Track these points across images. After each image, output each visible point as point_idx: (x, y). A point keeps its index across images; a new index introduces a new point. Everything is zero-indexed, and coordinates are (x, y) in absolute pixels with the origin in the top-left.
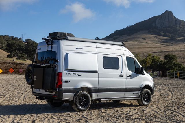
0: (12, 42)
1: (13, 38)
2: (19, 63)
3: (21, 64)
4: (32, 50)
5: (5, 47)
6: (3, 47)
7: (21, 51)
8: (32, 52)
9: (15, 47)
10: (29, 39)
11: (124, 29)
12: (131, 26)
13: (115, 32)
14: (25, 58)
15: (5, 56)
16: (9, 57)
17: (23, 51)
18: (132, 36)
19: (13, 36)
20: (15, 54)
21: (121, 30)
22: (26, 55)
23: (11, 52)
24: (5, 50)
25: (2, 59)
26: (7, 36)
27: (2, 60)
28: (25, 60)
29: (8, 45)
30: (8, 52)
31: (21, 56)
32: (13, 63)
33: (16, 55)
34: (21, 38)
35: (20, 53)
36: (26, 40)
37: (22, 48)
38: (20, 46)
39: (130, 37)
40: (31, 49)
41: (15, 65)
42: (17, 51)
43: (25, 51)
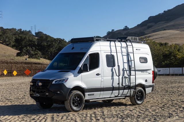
0: (21, 37)
1: (21, 32)
2: (34, 63)
3: (36, 63)
4: (46, 46)
5: (13, 44)
6: (10, 44)
7: (33, 47)
8: (46, 48)
9: (25, 43)
10: (40, 32)
11: (160, 14)
12: (170, 10)
13: (149, 18)
14: (38, 56)
15: (13, 54)
16: (19, 56)
17: (35, 47)
18: (172, 23)
19: (21, 29)
20: (27, 51)
21: (156, 16)
22: (39, 52)
23: (21, 49)
24: (13, 47)
25: (11, 58)
26: (13, 29)
27: (12, 60)
28: (40, 59)
29: (17, 41)
30: (16, 49)
31: (33, 53)
32: (26, 63)
33: (28, 53)
34: (30, 31)
35: (32, 50)
36: (36, 33)
37: (33, 44)
38: (31, 41)
39: (169, 24)
40: (46, 44)
41: (29, 65)
42: (28, 48)
43: (37, 48)
